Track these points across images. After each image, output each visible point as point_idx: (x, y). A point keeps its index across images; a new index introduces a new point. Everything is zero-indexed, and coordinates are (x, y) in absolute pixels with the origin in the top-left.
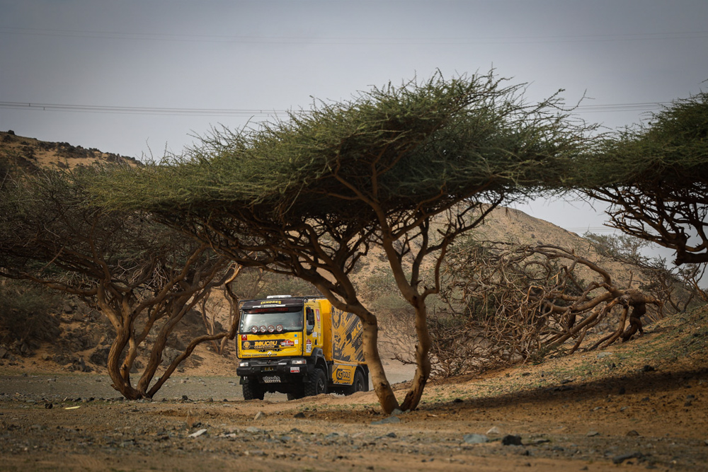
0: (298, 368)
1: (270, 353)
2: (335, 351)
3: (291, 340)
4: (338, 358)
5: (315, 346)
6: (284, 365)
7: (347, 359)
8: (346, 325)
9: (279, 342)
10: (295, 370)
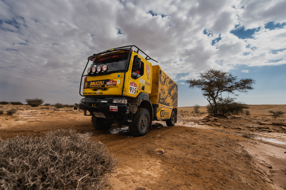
0: (117, 107)
1: (98, 92)
2: (160, 99)
3: (115, 80)
4: (162, 103)
5: (142, 91)
6: (105, 103)
7: (168, 105)
8: (168, 86)
9: (106, 81)
10: (114, 108)
